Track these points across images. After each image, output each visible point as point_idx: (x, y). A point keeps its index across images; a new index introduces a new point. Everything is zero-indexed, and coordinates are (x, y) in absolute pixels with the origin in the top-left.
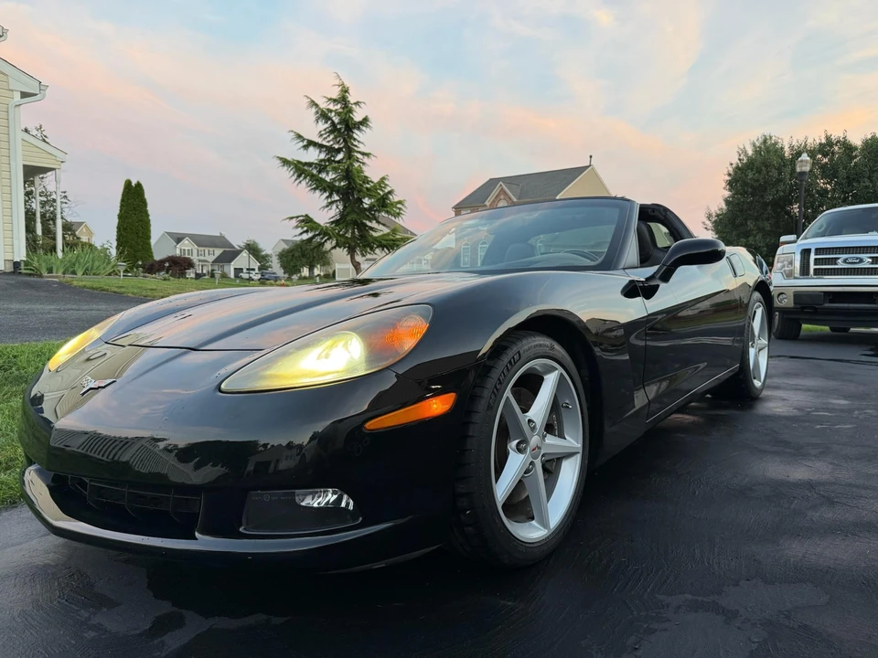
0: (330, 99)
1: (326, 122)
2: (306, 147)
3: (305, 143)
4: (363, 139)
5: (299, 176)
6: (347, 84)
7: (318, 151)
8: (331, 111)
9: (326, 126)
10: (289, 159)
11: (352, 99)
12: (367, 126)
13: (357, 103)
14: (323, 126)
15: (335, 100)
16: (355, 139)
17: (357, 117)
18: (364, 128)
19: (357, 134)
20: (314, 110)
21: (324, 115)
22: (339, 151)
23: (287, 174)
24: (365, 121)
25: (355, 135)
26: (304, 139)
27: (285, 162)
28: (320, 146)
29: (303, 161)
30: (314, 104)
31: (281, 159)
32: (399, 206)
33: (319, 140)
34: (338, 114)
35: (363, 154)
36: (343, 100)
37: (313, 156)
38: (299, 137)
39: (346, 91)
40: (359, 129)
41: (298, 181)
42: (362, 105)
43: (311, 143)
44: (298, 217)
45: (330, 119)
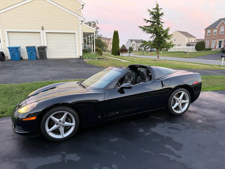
0: (154, 9)
2: (147, 22)
3: (147, 21)
4: (162, 19)
5: (144, 30)
6: (158, 4)
8: (153, 12)
9: (152, 16)
10: (141, 26)
11: (159, 8)
12: (163, 15)
13: (161, 9)
14: (151, 16)
15: (155, 9)
16: (160, 19)
17: (160, 13)
18: (162, 15)
19: (160, 17)
20: (149, 12)
21: (152, 13)
22: (155, 22)
23: (141, 30)
24: (162, 14)
25: (160, 18)
26: (146, 20)
27: (140, 27)
28: (151, 21)
29: (146, 26)
30: (149, 10)
31: (139, 26)
32: (171, 36)
33: (151, 20)
34: (155, 12)
35: (162, 23)
36: (157, 8)
37: (149, 24)
38: (145, 20)
39: (158, 6)
40: (161, 16)
41: (144, 31)
42: (162, 9)
43: (148, 21)
45: (154, 14)
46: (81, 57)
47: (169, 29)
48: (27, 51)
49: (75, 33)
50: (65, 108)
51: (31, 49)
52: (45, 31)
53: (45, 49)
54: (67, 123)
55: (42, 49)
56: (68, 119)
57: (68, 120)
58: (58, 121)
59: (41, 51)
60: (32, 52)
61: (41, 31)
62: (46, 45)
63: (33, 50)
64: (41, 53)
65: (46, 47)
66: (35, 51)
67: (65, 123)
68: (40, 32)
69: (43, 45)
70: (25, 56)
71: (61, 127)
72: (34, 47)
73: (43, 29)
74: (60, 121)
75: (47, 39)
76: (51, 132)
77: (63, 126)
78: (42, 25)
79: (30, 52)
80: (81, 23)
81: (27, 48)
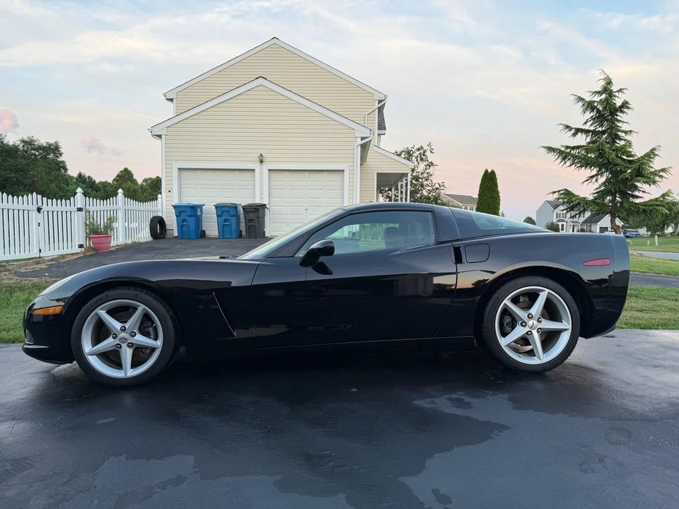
0: (595, 92)
1: (593, 111)
2: (575, 135)
3: (573, 131)
4: (626, 121)
5: (564, 159)
6: (611, 77)
7: (584, 136)
8: (594, 102)
9: (592, 114)
10: (553, 146)
11: (614, 88)
12: (628, 108)
13: (620, 90)
14: (589, 115)
15: (599, 92)
16: (619, 121)
17: (618, 103)
18: (625, 110)
19: (620, 116)
20: (580, 104)
21: (590, 106)
22: (603, 133)
23: (553, 160)
24: (625, 105)
25: (618, 118)
26: (572, 129)
27: (550, 149)
28: (587, 132)
29: (572, 146)
30: (580, 99)
31: (546, 147)
32: (661, 174)
33: (587, 127)
34: (601, 102)
35: (626, 132)
36: (607, 90)
37: (582, 140)
38: (567, 127)
39: (609, 83)
40: (622, 112)
41: (563, 162)
42: (625, 91)
43: (578, 131)
44: (559, 191)
45: (596, 107)
47: (656, 152)
48: (218, 216)
49: (343, 171)
50: (139, 293)
51: (227, 209)
52: (266, 166)
53: (260, 210)
54: (140, 339)
55: (253, 210)
56: (148, 327)
57: (146, 330)
58: (119, 329)
59: (251, 216)
60: (229, 218)
61: (256, 166)
62: (265, 202)
63: (232, 213)
64: (250, 220)
65: (263, 206)
66: (237, 216)
67: (137, 337)
68: (254, 170)
69: (258, 201)
70: (212, 229)
71: (124, 346)
72: (235, 207)
73: (262, 162)
74: (123, 329)
75: (269, 186)
76: (96, 355)
77: (130, 345)
78: (261, 152)
79: (224, 217)
80: (359, 142)
81: (217, 207)
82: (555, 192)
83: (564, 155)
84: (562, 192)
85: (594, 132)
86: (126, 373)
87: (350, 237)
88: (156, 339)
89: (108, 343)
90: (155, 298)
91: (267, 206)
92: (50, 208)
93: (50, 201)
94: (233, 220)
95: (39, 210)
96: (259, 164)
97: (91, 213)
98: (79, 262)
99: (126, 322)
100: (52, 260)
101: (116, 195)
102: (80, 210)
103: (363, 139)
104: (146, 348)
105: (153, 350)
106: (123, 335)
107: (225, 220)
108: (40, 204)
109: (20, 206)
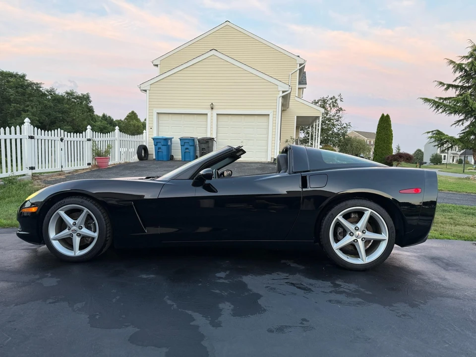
0: (464, 57)
1: (461, 71)
2: (447, 89)
3: (445, 86)
5: (437, 107)
7: (454, 90)
8: (463, 64)
9: (461, 73)
10: (429, 98)
14: (458, 74)
15: (467, 57)
20: (452, 66)
21: (460, 67)
22: (469, 87)
23: (428, 107)
26: (444, 84)
27: (427, 100)
28: (456, 87)
29: (444, 97)
30: (452, 62)
31: (423, 99)
33: (456, 83)
34: (468, 64)
36: (473, 55)
37: (453, 93)
38: (441, 83)
41: (436, 110)
43: (449, 86)
44: (432, 132)
45: (464, 68)
46: (275, 159)
48: (181, 146)
49: (269, 115)
50: (84, 200)
51: (187, 141)
52: (215, 112)
53: (210, 143)
54: (85, 231)
55: (205, 142)
56: (90, 223)
57: (89, 225)
58: (72, 224)
59: (203, 146)
60: (189, 147)
61: (208, 111)
62: (214, 136)
63: (191, 144)
64: (203, 149)
65: (212, 139)
66: (194, 146)
67: (83, 230)
68: (207, 114)
69: (209, 136)
70: (177, 154)
71: (75, 235)
72: (193, 140)
73: (212, 108)
74: (75, 224)
75: (217, 125)
76: (58, 240)
77: (79, 235)
78: (212, 101)
79: (186, 147)
80: (281, 94)
81: (181, 139)
82: (429, 132)
83: (437, 104)
84: (435, 132)
85: (462, 87)
86: (75, 254)
87: (272, 162)
88: (95, 232)
89: (65, 232)
90: (94, 204)
91: (215, 139)
92: (69, 139)
93: (69, 134)
94: (192, 149)
95: (62, 140)
96: (210, 110)
97: (97, 142)
98: (86, 174)
99: (76, 219)
100: (69, 173)
101: (114, 130)
102: (89, 140)
103: (283, 92)
104: (89, 237)
105: (93, 239)
106: (74, 228)
107: (187, 149)
108: (62, 136)
109: (50, 137)
